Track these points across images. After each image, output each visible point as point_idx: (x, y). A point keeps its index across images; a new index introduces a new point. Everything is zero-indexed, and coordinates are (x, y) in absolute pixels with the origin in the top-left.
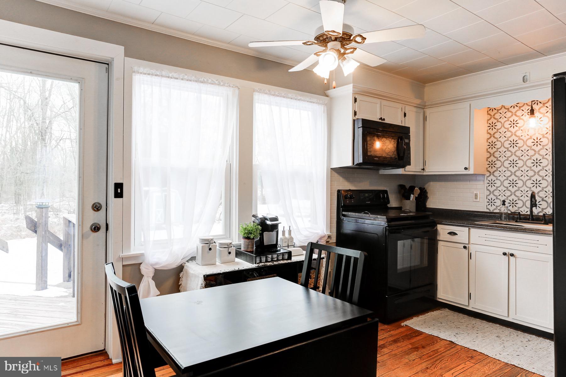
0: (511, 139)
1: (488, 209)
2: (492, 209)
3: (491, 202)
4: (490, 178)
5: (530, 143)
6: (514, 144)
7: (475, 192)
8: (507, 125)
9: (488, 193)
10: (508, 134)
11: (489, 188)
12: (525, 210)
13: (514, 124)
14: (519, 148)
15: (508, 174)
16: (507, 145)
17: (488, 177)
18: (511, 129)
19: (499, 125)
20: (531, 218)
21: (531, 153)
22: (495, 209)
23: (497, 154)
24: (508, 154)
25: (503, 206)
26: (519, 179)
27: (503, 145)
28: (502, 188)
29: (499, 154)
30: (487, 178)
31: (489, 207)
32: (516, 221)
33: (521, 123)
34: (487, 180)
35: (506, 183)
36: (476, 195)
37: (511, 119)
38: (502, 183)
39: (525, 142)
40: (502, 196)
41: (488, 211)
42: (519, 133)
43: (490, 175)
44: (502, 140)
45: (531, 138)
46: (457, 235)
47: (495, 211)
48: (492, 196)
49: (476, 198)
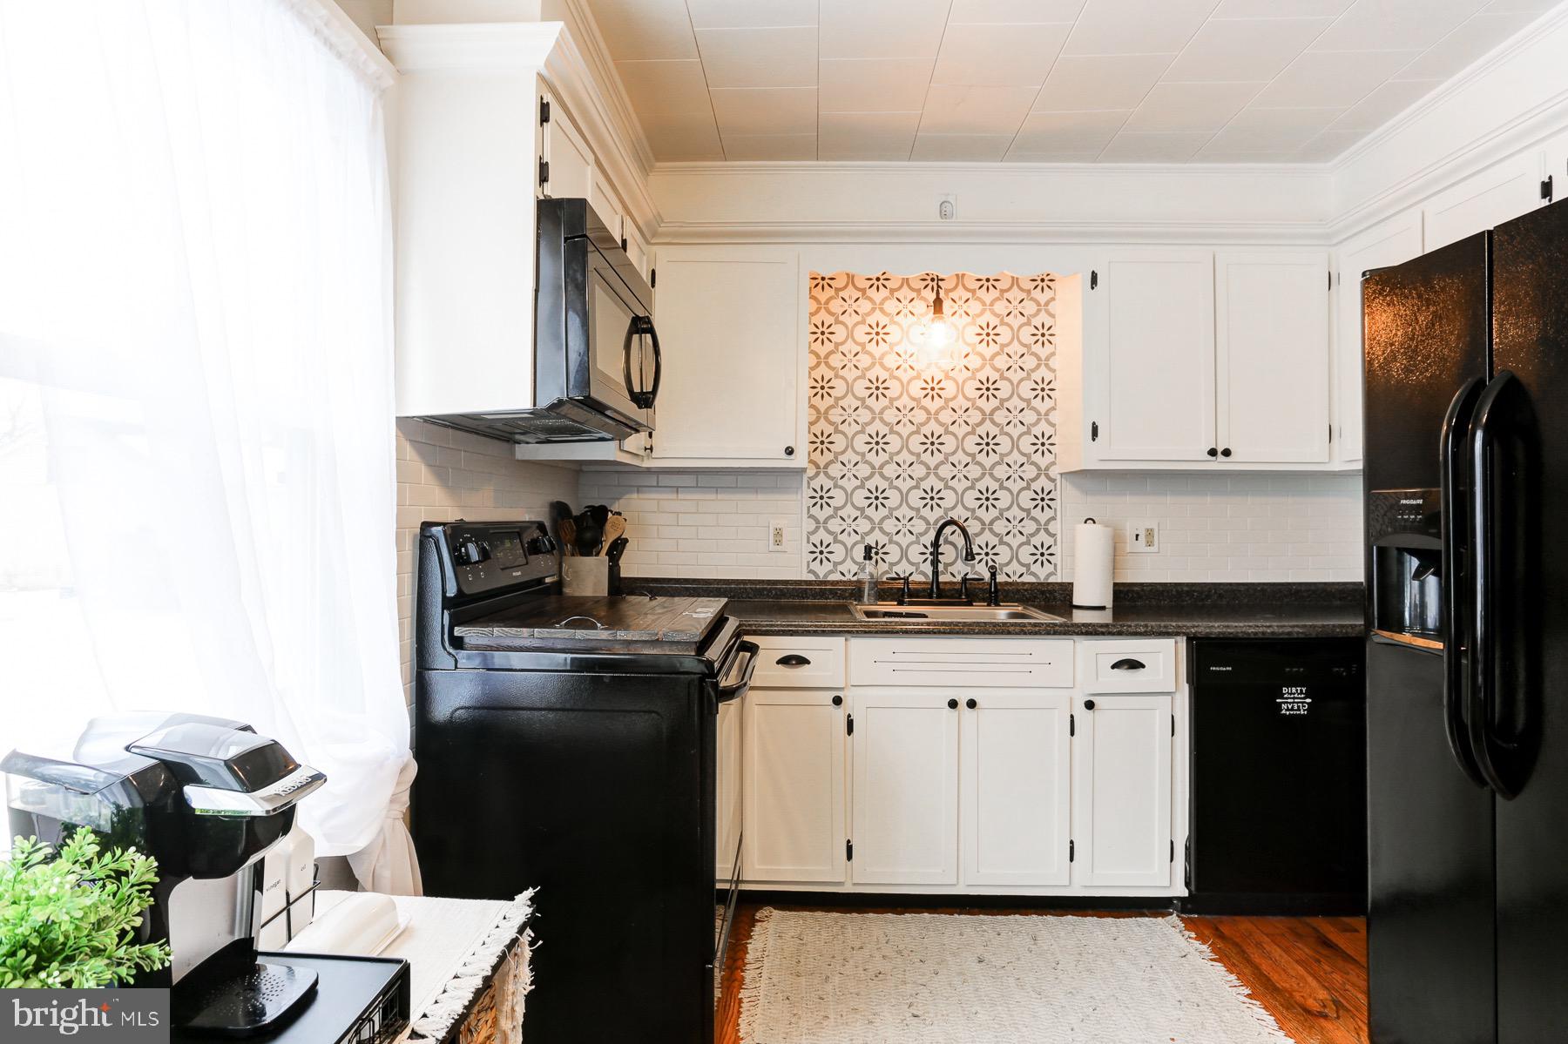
0: (872, 375)
1: (811, 571)
2: (822, 571)
3: (820, 552)
4: (816, 484)
5: (916, 389)
6: (878, 389)
7: (775, 523)
8: (860, 334)
9: (813, 526)
10: (864, 361)
11: (816, 511)
12: (921, 574)
13: (878, 333)
14: (892, 400)
15: (864, 471)
16: (860, 388)
17: (811, 478)
18: (871, 347)
19: (840, 333)
20: (935, 590)
21: (919, 416)
22: (831, 572)
23: (835, 415)
24: (864, 416)
25: (867, 562)
26: (892, 486)
27: (850, 389)
28: (849, 511)
29: (841, 415)
30: (808, 483)
31: (815, 566)
32: (901, 603)
33: (895, 334)
34: (809, 487)
35: (859, 498)
36: (778, 533)
37: (872, 320)
38: (849, 497)
39: (905, 387)
40: (849, 534)
41: (811, 578)
42: (891, 361)
43: (817, 474)
44: (850, 374)
45: (918, 377)
46: (808, 662)
47: (832, 578)
48: (822, 534)
49: (778, 543)
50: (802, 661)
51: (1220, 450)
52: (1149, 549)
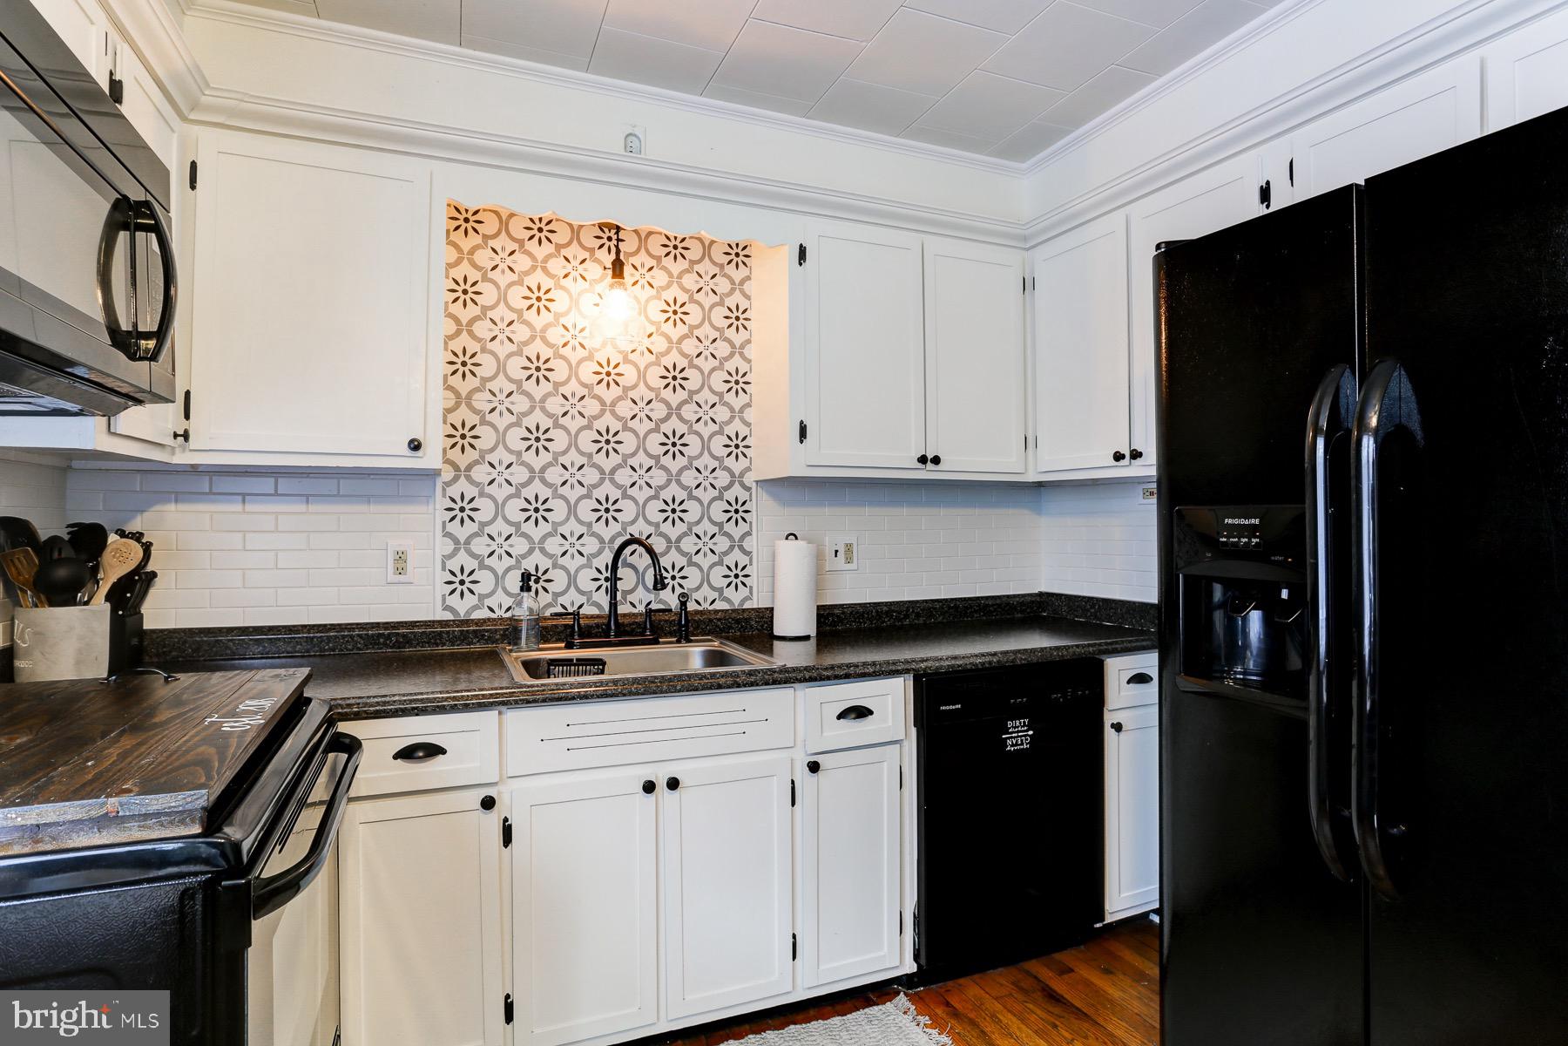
0: (531, 351)
1: (447, 608)
2: (464, 607)
3: (460, 582)
4: (454, 491)
5: (587, 372)
6: (539, 370)
7: (396, 543)
8: (516, 297)
9: (451, 547)
10: (521, 332)
11: (454, 527)
12: (595, 605)
13: (539, 299)
14: (557, 385)
15: (519, 474)
16: (515, 367)
17: (448, 484)
18: (531, 316)
19: (489, 295)
20: (613, 627)
21: (592, 407)
22: (476, 607)
23: (482, 401)
24: (520, 404)
25: (525, 594)
26: (556, 495)
27: (501, 368)
28: (500, 527)
29: (490, 401)
30: (444, 490)
31: (454, 601)
32: (570, 646)
33: (561, 302)
34: (444, 496)
35: (513, 510)
36: (401, 558)
37: (532, 281)
38: (499, 509)
39: (573, 370)
40: (500, 557)
41: (448, 616)
42: (556, 335)
43: (456, 479)
44: (502, 349)
45: (590, 358)
46: (442, 751)
47: (476, 615)
48: (462, 559)
49: (400, 571)
50: (433, 751)
51: (930, 456)
52: (849, 566)
